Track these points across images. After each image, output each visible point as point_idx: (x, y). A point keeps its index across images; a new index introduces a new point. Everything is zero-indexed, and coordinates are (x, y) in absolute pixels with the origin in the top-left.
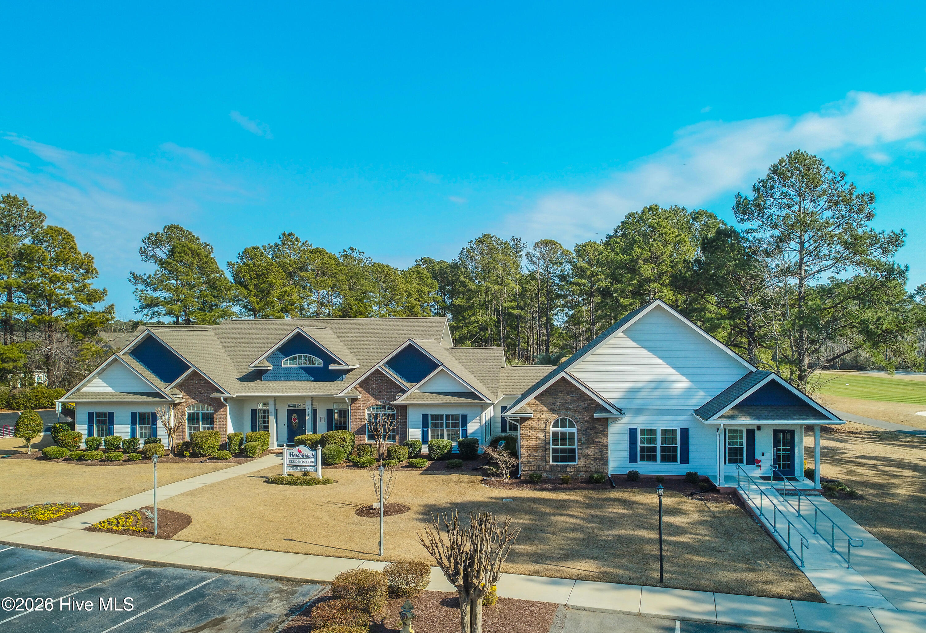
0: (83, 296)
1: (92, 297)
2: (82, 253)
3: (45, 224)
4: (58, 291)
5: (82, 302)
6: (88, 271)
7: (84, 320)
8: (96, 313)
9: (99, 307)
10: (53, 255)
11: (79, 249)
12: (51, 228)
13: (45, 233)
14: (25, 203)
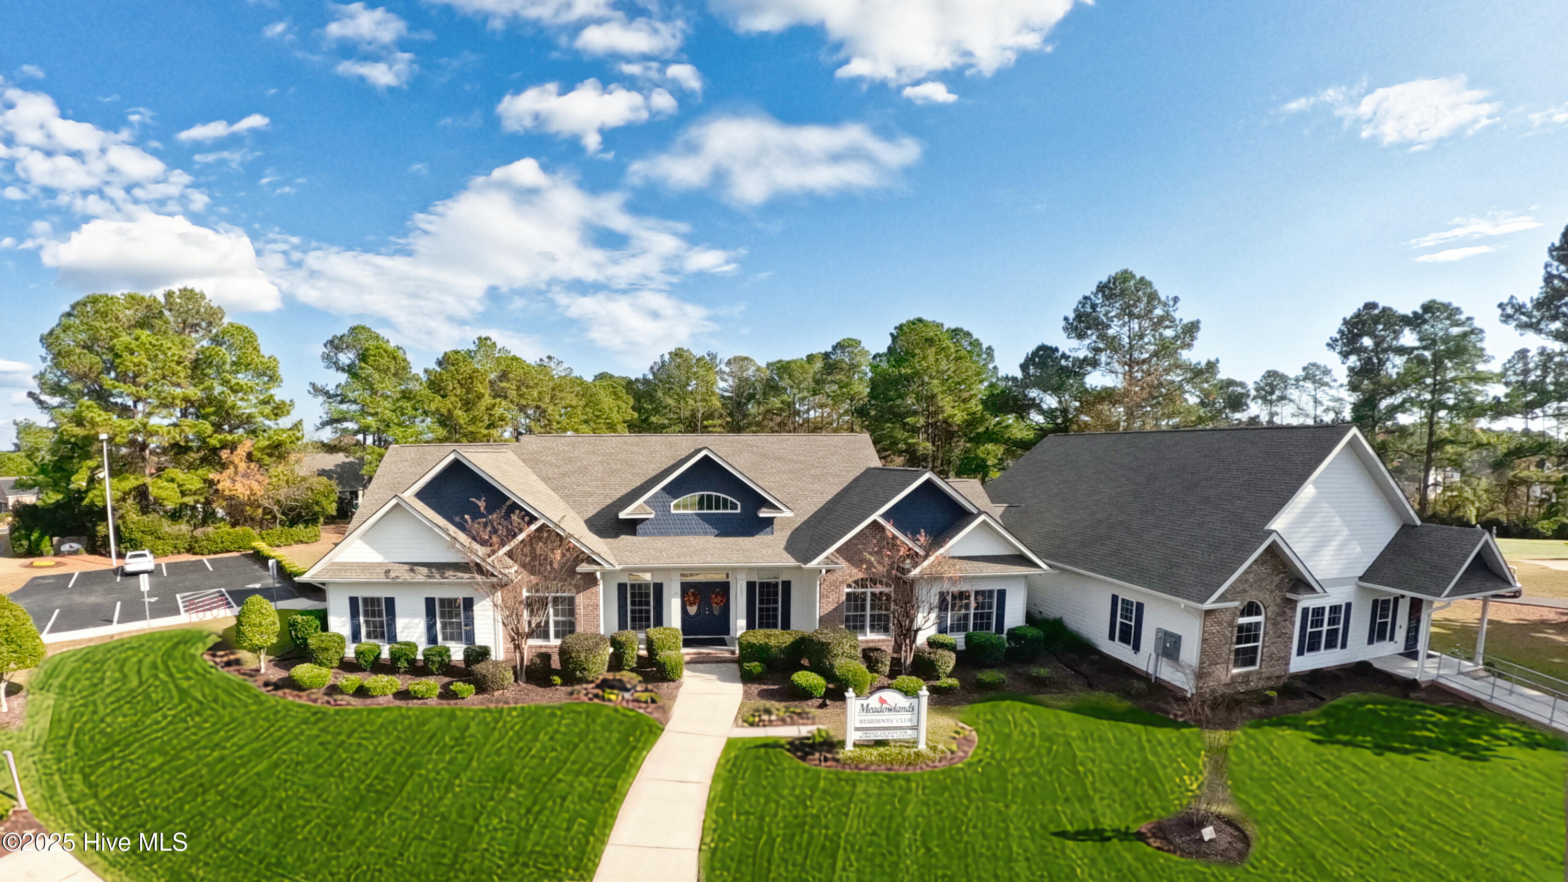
0: (267, 409)
1: (279, 410)
2: (267, 356)
3: (226, 321)
4: (240, 403)
5: (267, 417)
6: (271, 378)
7: (269, 439)
8: (284, 431)
9: (285, 422)
10: (234, 359)
11: (262, 352)
12: (232, 325)
13: (224, 332)
14: (203, 297)
